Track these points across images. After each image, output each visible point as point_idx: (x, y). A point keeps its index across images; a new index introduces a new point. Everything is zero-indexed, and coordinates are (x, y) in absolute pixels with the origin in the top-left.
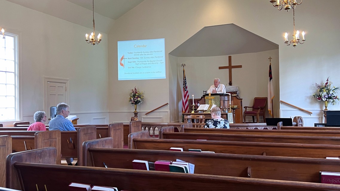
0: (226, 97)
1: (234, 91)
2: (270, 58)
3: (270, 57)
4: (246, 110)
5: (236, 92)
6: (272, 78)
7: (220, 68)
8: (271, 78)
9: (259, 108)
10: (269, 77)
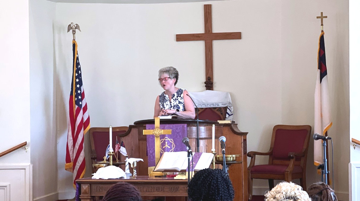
0: (202, 129)
1: (221, 105)
2: (322, 17)
3: (322, 13)
4: (253, 161)
5: (226, 108)
6: (326, 74)
7: (180, 38)
8: (323, 73)
9: (292, 158)
10: (319, 70)
